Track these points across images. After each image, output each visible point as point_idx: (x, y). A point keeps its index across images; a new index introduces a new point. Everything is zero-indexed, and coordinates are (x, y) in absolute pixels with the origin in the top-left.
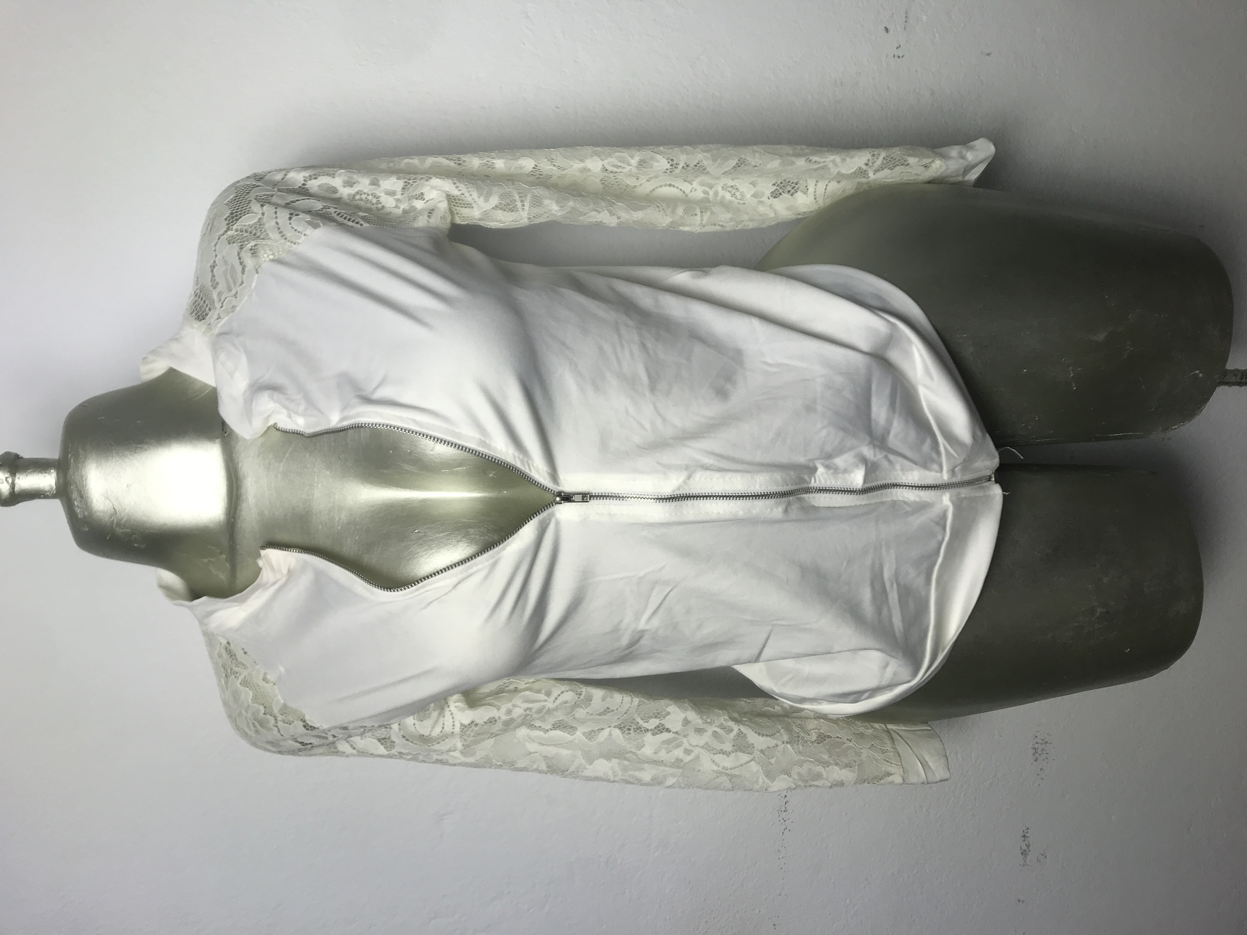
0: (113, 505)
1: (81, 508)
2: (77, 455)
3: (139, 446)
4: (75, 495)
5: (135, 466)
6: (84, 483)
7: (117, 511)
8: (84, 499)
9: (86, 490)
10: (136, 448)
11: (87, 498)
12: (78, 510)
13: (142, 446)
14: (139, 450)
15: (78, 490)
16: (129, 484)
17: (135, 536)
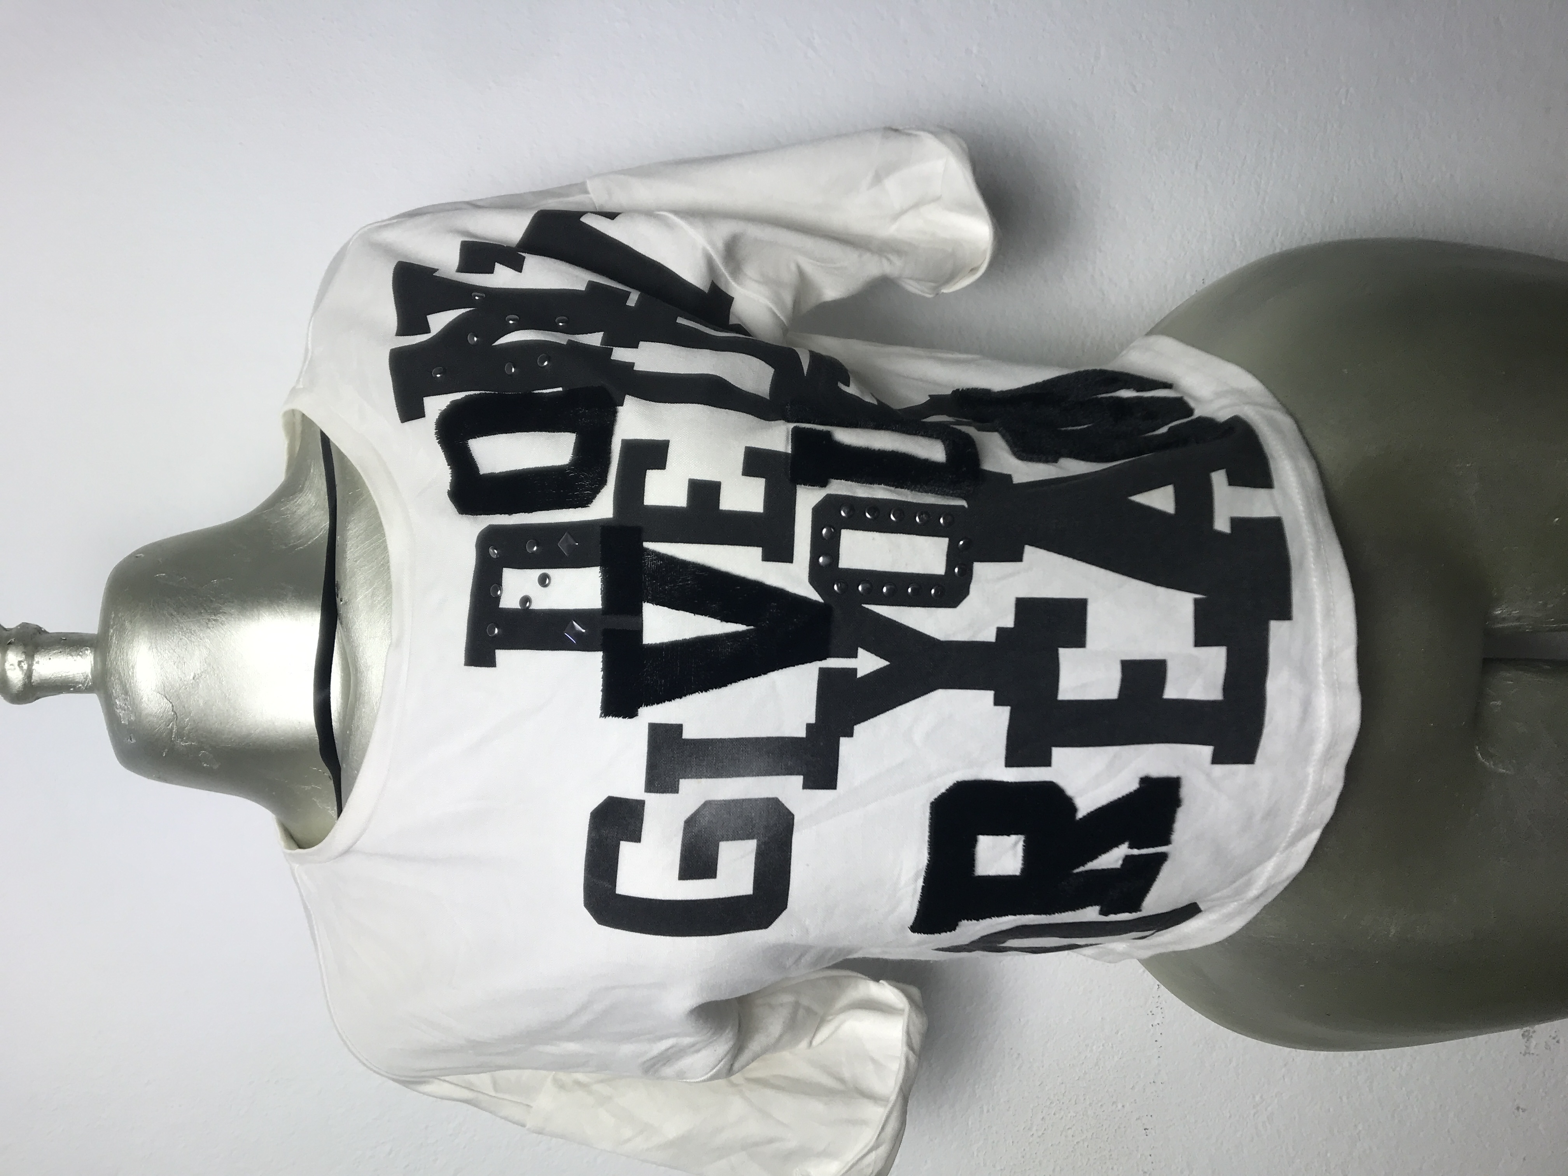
0: (173, 706)
1: (125, 710)
2: (122, 630)
3: (213, 617)
4: (116, 690)
5: (206, 647)
6: (130, 673)
7: (178, 714)
8: (130, 696)
9: (133, 683)
10: (209, 621)
11: (134, 695)
12: (121, 713)
13: (218, 619)
14: (213, 624)
15: (121, 682)
16: (196, 674)
17: (203, 752)
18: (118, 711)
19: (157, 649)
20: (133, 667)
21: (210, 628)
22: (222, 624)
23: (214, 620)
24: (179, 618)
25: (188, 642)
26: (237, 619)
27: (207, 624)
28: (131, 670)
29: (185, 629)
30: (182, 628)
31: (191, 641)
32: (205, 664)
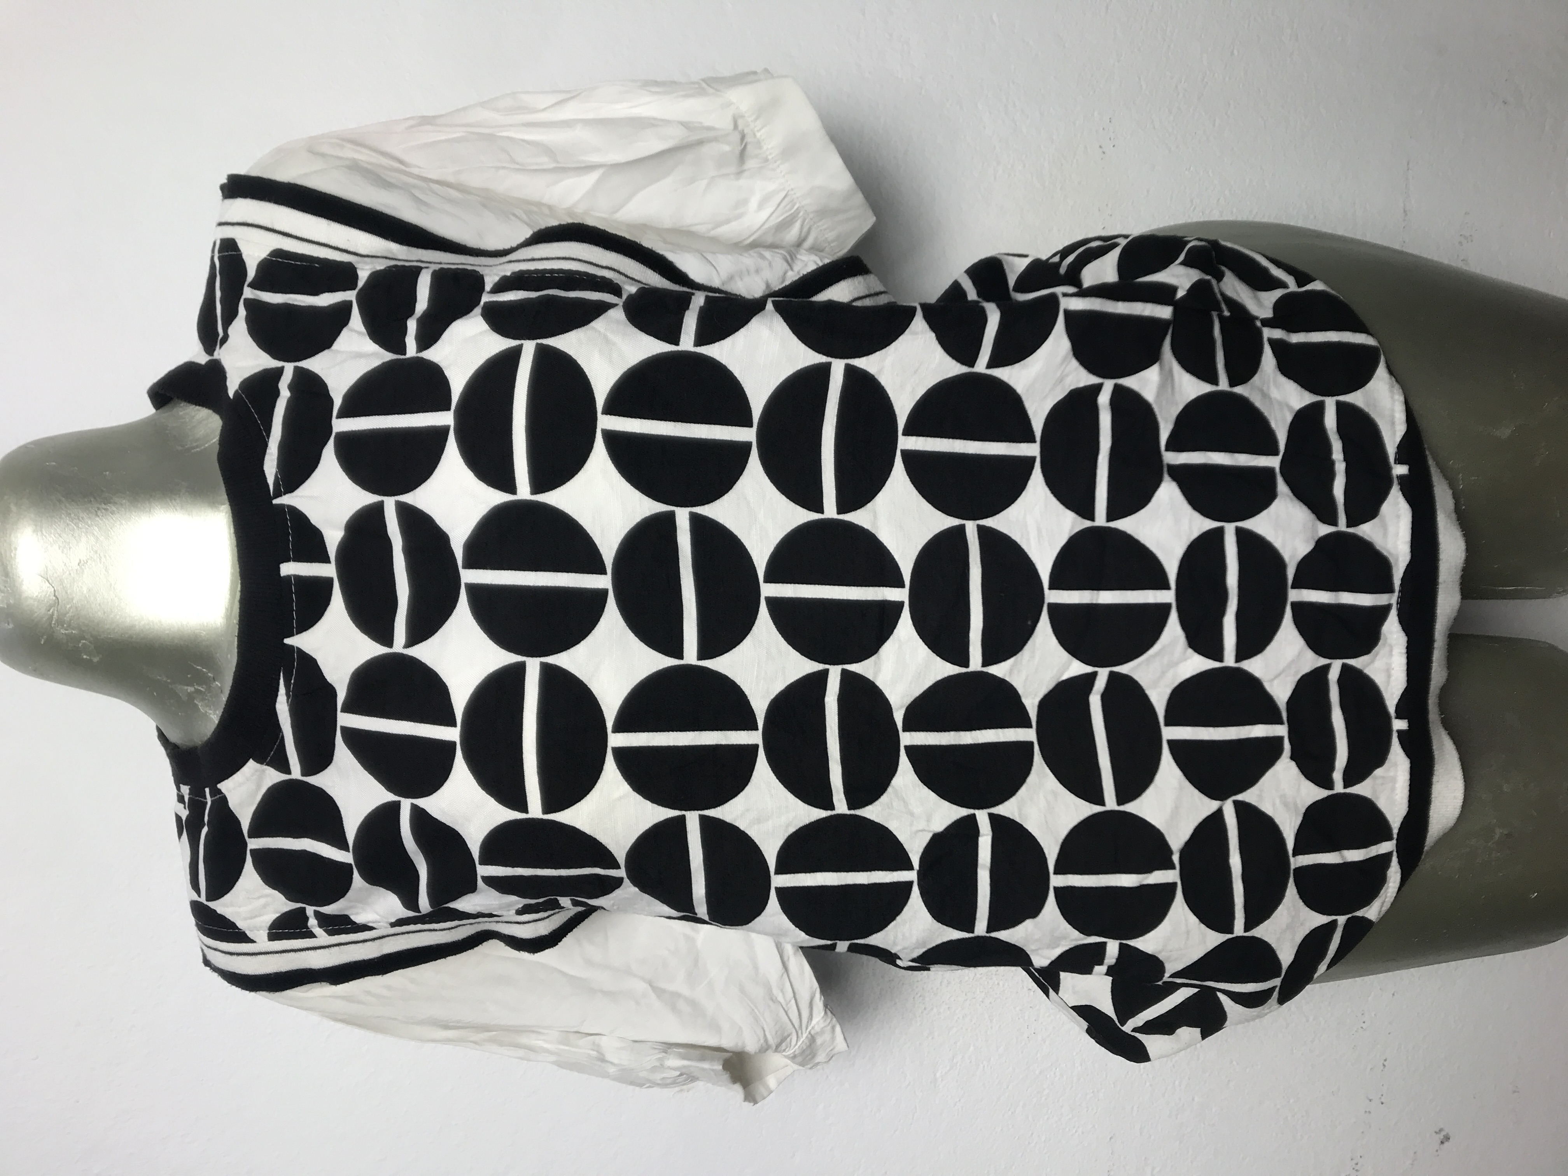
0: (55, 590)
1: (4, 593)
3: (103, 506)
5: (94, 534)
6: (12, 555)
7: (60, 600)
8: (10, 578)
9: (14, 565)
10: (98, 509)
11: (15, 577)
13: (108, 508)
14: (102, 513)
15: (3, 563)
16: (82, 561)
17: (84, 641)
19: (42, 533)
20: (16, 549)
21: (97, 515)
22: (111, 513)
23: (103, 508)
24: (67, 505)
25: (75, 527)
26: (127, 510)
27: (97, 512)
28: (14, 551)
29: (72, 515)
30: (70, 514)
31: (78, 527)
32: (92, 552)
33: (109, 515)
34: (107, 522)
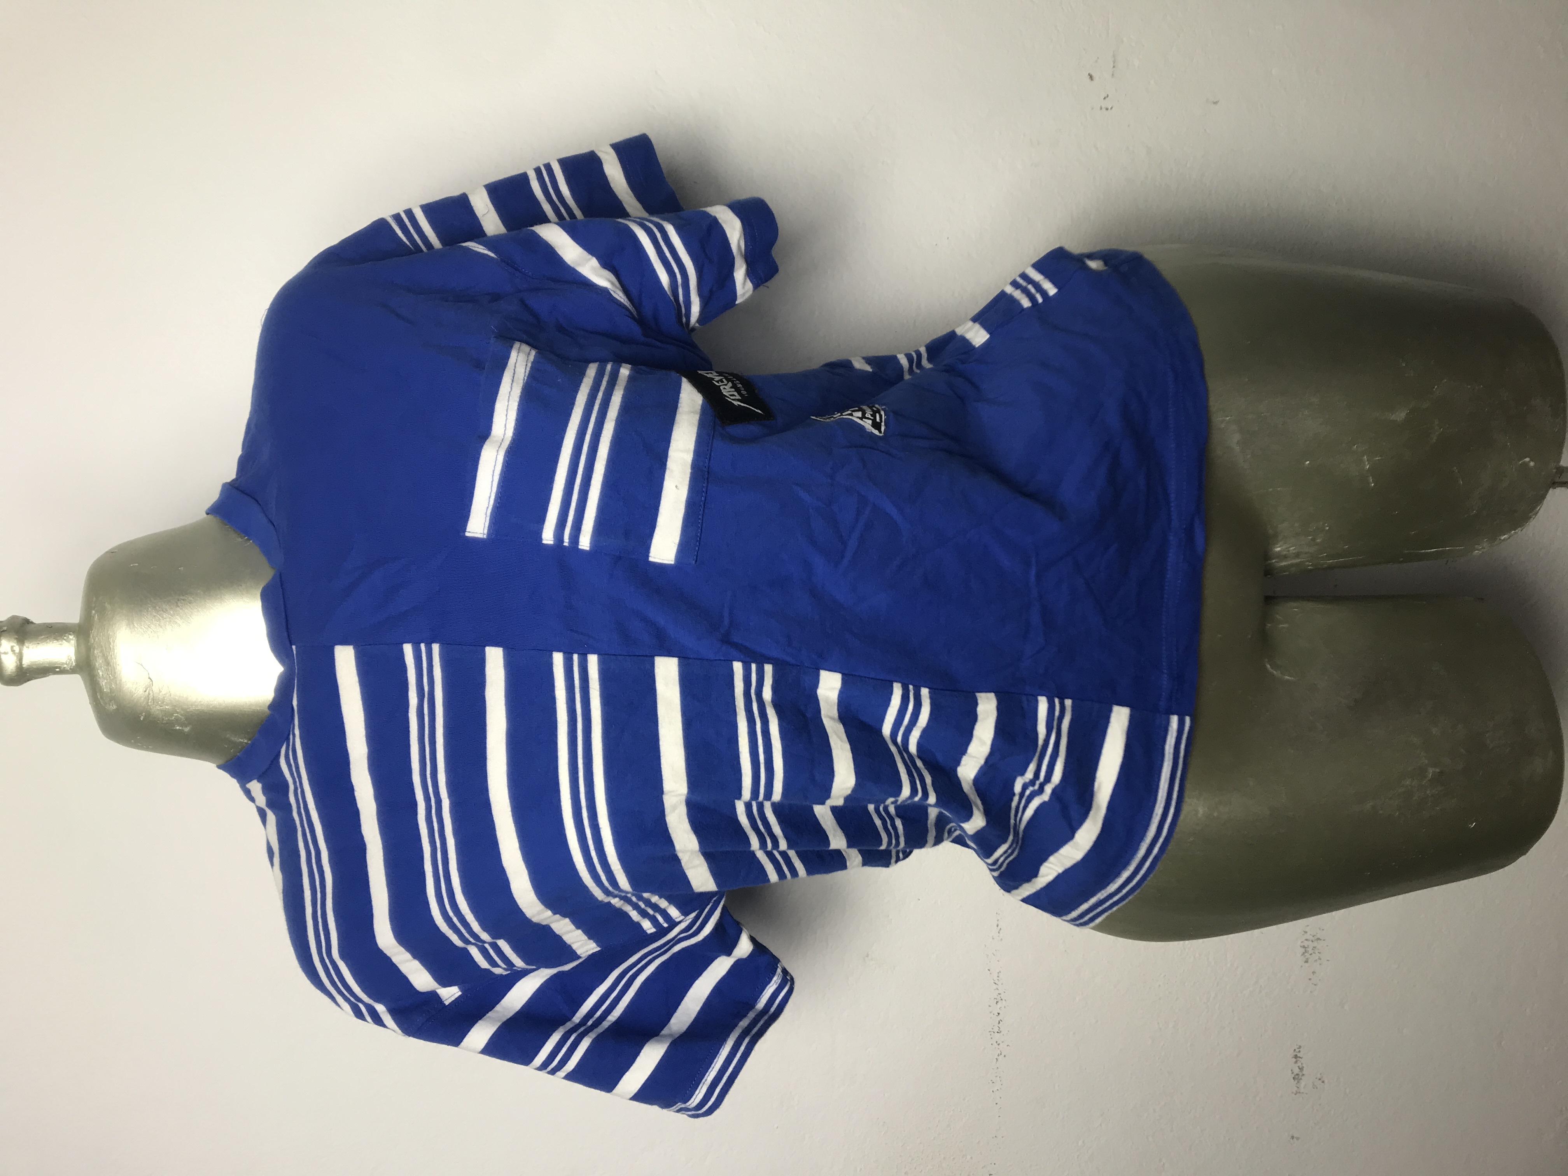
1: (107, 680)
2: (102, 612)
4: (99, 662)
6: (111, 646)
7: (153, 682)
8: (111, 666)
9: (114, 654)
10: (178, 600)
11: (115, 665)
12: (103, 683)
13: (186, 598)
15: (104, 655)
17: (176, 715)
18: (101, 680)
21: (179, 607)
22: (190, 603)
23: (183, 600)
24: (152, 599)
25: (161, 618)
27: (177, 603)
28: (112, 644)
29: (157, 608)
30: (155, 607)
31: (163, 617)
33: (187, 604)
34: (186, 611)
